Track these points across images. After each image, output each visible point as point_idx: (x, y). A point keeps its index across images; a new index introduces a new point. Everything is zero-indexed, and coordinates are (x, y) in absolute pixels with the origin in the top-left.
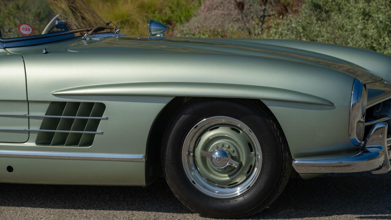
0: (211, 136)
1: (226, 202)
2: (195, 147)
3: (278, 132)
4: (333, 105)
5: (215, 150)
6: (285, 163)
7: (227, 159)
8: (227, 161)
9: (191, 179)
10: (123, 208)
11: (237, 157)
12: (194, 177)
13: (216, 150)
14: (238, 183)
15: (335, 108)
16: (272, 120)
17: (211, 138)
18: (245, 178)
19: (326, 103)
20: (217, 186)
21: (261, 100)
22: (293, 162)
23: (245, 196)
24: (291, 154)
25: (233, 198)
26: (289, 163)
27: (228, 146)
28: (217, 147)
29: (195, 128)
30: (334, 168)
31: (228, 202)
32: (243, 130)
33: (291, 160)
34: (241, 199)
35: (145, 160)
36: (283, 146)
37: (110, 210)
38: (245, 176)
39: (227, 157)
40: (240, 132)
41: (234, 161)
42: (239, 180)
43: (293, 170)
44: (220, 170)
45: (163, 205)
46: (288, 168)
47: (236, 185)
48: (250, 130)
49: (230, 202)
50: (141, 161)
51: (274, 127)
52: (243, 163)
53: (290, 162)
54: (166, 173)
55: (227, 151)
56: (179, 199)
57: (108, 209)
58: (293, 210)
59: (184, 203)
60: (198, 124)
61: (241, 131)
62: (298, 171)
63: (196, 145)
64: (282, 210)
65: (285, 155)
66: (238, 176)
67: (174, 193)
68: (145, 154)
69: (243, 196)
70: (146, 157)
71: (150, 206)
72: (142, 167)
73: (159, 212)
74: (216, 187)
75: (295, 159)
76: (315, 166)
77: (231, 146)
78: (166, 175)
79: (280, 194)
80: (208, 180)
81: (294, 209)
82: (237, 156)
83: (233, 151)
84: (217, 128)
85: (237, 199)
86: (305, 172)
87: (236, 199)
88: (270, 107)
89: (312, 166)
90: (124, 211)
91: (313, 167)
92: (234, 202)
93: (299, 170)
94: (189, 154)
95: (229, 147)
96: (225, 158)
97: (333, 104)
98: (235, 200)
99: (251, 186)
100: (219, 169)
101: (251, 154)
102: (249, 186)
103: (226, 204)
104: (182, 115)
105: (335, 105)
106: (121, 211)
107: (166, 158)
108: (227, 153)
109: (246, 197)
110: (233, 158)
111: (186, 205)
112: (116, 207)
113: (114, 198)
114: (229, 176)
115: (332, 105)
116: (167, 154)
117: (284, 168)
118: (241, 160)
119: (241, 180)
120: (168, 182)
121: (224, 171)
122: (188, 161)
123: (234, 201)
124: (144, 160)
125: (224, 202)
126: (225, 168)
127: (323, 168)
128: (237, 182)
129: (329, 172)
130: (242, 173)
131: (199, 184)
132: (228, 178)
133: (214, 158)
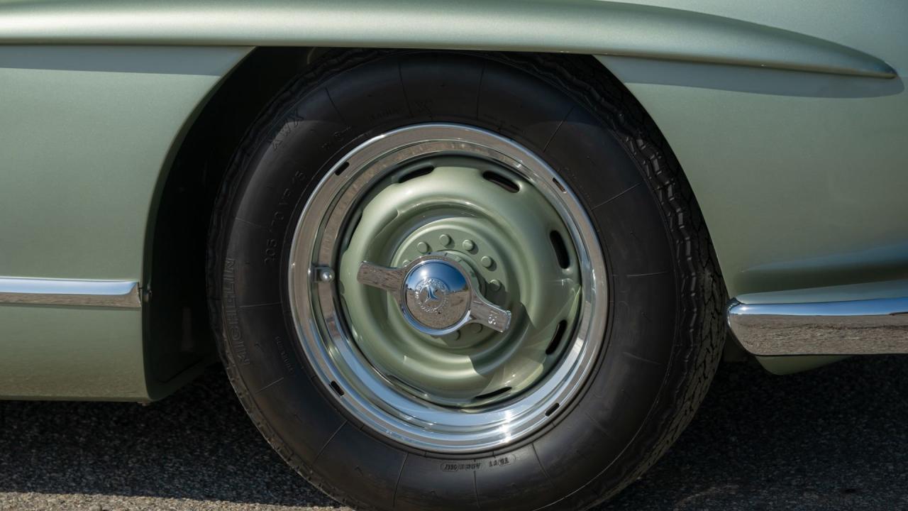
0: (403, 206)
1: (462, 467)
2: (341, 247)
3: (670, 189)
4: (893, 78)
5: (419, 261)
6: (699, 312)
7: (466, 295)
8: (464, 304)
9: (327, 374)
10: (74, 480)
11: (506, 290)
12: (339, 365)
13: (424, 259)
14: (513, 392)
15: (900, 88)
16: (644, 140)
17: (403, 212)
18: (539, 370)
19: (864, 70)
20: (431, 402)
21: (597, 57)
22: (732, 312)
23: (537, 445)
24: (720, 276)
25: (494, 452)
26: (716, 310)
27: (470, 245)
28: (425, 249)
29: (338, 172)
30: (897, 333)
31: (469, 466)
32: (531, 180)
33: (722, 301)
34: (523, 454)
35: (144, 303)
36: (689, 244)
37: (22, 490)
38: (540, 361)
39: (466, 288)
40: (517, 188)
41: (494, 303)
42: (514, 380)
43: (731, 339)
44: (440, 341)
45: (231, 468)
46: (711, 332)
47: (503, 399)
48: (554, 180)
49: (478, 465)
50: (126, 304)
51: (652, 167)
52: (532, 313)
53: (718, 307)
54: (227, 352)
55: (463, 264)
56: (281, 452)
57: (18, 483)
58: (733, 488)
59: (301, 471)
60: (350, 158)
61: (521, 185)
62: (749, 348)
63: (346, 239)
64: (689, 491)
65: (697, 281)
66: (510, 364)
67: (262, 428)
68: (138, 279)
69: (531, 443)
70: (143, 289)
71: (181, 473)
72: (130, 327)
73: (208, 502)
74: (426, 407)
75: (738, 299)
76: (819, 327)
77: (481, 242)
78: (227, 361)
79: (677, 435)
80: (392, 378)
81: (736, 486)
82: (505, 283)
83: (489, 263)
84: (427, 171)
85: (510, 456)
86: (782, 352)
87: (504, 457)
88: (633, 87)
89: (810, 326)
90: (76, 496)
91: (809, 331)
92: (494, 467)
93: (753, 344)
94: (317, 275)
95: (474, 249)
96: (458, 294)
97: (890, 70)
98: (498, 458)
99: (562, 404)
100: (433, 336)
101: (564, 277)
102: (557, 406)
103: (464, 475)
104: (285, 121)
105: (901, 74)
106: (62, 497)
107: (227, 292)
108: (466, 271)
109: (543, 446)
110: (490, 292)
111: (306, 479)
112: (50, 478)
113: (56, 435)
114: (477, 364)
115: (888, 74)
116: (228, 276)
117: (695, 333)
118: (523, 301)
119: (524, 377)
120: (240, 385)
121: (455, 345)
122: (315, 303)
123: (496, 463)
124: (139, 303)
125: (453, 467)
126: (459, 331)
127: (850, 332)
128: (508, 389)
129: (876, 350)
130: (523, 354)
131: (358, 396)
132: (472, 373)
133: (413, 293)
